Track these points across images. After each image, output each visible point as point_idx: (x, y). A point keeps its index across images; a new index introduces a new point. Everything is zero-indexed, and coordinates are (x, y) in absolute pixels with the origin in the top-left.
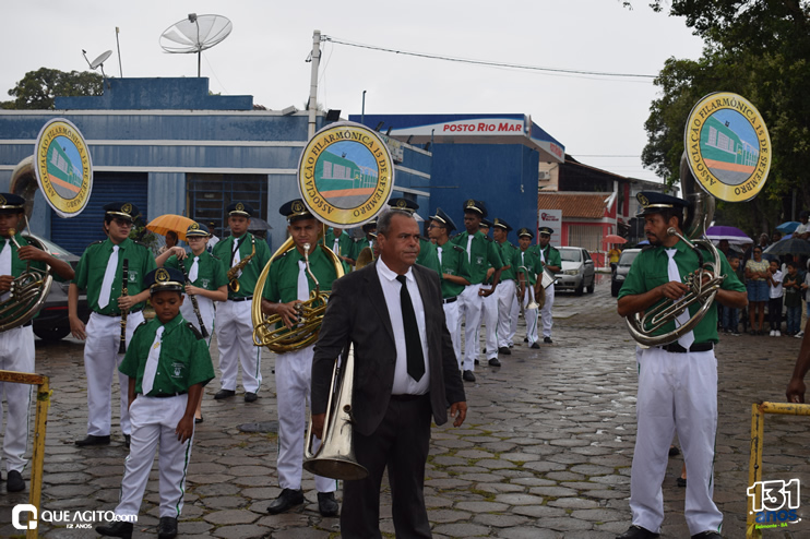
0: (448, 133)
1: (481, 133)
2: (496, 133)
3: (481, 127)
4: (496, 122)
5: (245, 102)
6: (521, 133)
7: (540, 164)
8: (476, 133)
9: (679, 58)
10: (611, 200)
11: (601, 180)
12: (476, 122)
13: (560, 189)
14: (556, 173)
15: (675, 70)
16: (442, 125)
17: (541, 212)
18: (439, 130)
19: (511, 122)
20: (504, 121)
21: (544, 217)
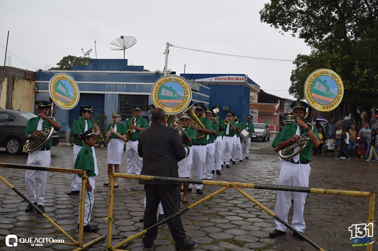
0: (217, 81)
1: (229, 81)
2: (234, 81)
3: (229, 79)
4: (235, 77)
5: (141, 68)
6: (244, 81)
7: (251, 93)
8: (227, 81)
9: (302, 54)
10: (277, 106)
11: (274, 99)
12: (227, 77)
13: (258, 102)
14: (257, 96)
15: (301, 58)
16: (214, 78)
17: (251, 110)
18: (213, 80)
19: (240, 77)
20: (237, 77)
21: (252, 112)
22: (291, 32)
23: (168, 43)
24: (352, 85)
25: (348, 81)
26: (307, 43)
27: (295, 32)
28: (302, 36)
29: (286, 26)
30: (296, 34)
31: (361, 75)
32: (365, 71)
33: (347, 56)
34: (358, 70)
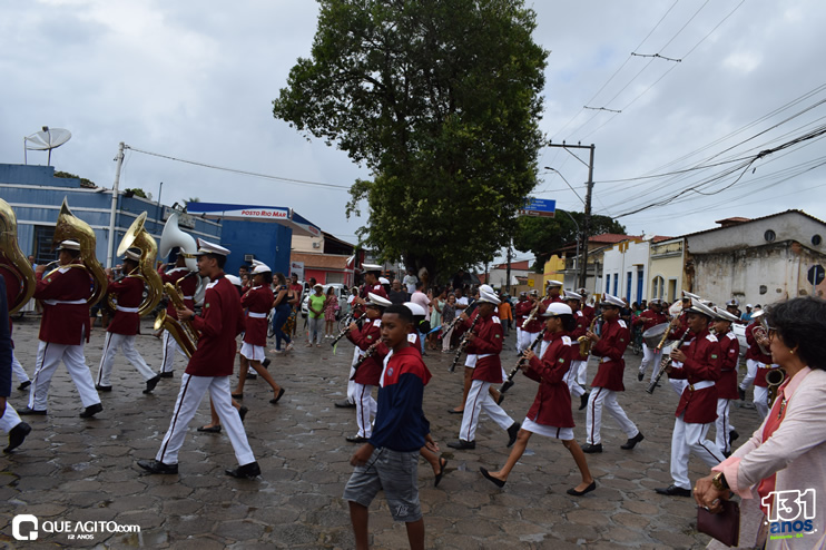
0: (244, 215)
2: (271, 217)
3: (263, 213)
4: (272, 211)
6: (285, 218)
8: (260, 216)
10: (351, 259)
12: (260, 210)
13: (325, 252)
14: (323, 244)
16: (241, 211)
17: (292, 263)
18: (237, 213)
19: (280, 212)
20: (276, 211)
21: (294, 266)
22: (325, 138)
23: (123, 144)
24: (401, 224)
25: (395, 218)
27: (333, 139)
28: (344, 146)
29: (318, 129)
30: (332, 142)
31: (413, 208)
32: (420, 203)
33: (395, 178)
34: (409, 200)
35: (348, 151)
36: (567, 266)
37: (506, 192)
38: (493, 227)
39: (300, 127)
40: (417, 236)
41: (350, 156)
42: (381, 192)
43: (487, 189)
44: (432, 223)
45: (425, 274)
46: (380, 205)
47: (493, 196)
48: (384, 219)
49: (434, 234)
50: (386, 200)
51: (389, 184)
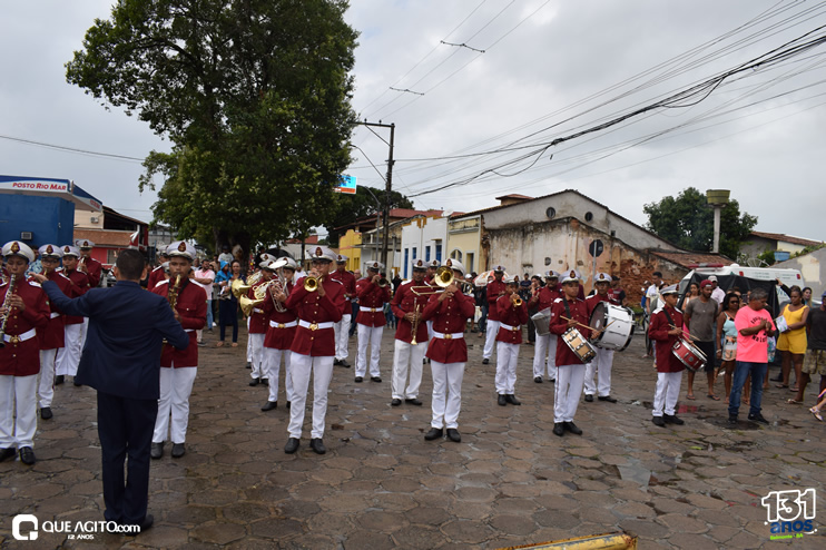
0: (17, 188)
2: (49, 190)
3: (39, 185)
4: (50, 183)
6: (66, 191)
7: (76, 211)
8: (35, 189)
10: (135, 235)
11: (129, 224)
12: (36, 182)
13: (105, 228)
14: (102, 218)
16: (12, 183)
18: (10, 186)
19: (59, 184)
20: (54, 183)
22: (124, 107)
24: (216, 201)
25: (209, 195)
26: (154, 130)
27: (133, 108)
28: (145, 116)
29: (117, 97)
30: (132, 111)
31: (229, 184)
32: (236, 179)
33: (209, 153)
34: (224, 177)
35: (149, 123)
36: (363, 240)
37: (324, 169)
38: (311, 204)
39: (97, 95)
40: (233, 213)
41: (152, 127)
42: (192, 167)
43: (305, 167)
44: (248, 200)
45: (240, 251)
46: (192, 180)
47: (311, 173)
48: (197, 196)
49: (252, 211)
50: (198, 176)
51: (202, 159)
